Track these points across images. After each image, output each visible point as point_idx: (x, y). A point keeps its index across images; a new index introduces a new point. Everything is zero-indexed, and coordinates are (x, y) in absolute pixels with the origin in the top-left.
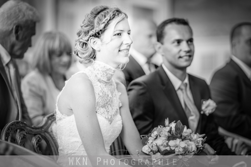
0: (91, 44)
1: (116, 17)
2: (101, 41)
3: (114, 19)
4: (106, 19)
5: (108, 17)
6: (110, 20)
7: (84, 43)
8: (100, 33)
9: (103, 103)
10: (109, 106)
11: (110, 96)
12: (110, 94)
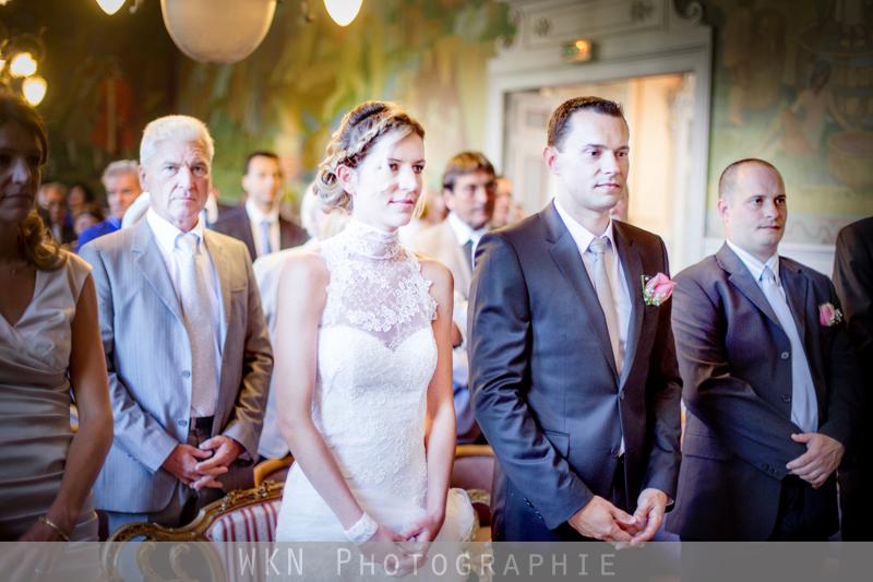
0: (340, 180)
1: (391, 131)
2: (358, 175)
3: (387, 135)
4: (370, 131)
5: (374, 131)
6: (377, 135)
7: (330, 175)
8: (356, 158)
9: (357, 301)
10: (384, 307)
11: (383, 286)
12: (384, 283)
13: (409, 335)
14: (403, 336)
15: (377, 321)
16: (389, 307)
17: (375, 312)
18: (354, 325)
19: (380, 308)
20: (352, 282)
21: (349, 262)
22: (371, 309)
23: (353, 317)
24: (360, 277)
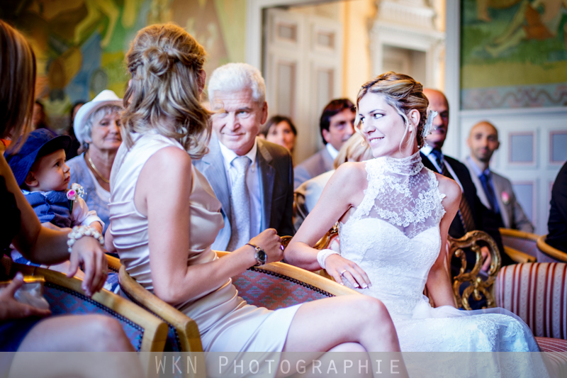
9: (386, 203)
10: (406, 209)
11: (406, 196)
12: (407, 193)
13: (422, 231)
14: (418, 231)
15: (398, 219)
16: (410, 210)
17: (398, 213)
18: (383, 219)
19: (403, 210)
20: (383, 191)
21: (383, 177)
22: (396, 210)
23: (382, 213)
24: (389, 188)
